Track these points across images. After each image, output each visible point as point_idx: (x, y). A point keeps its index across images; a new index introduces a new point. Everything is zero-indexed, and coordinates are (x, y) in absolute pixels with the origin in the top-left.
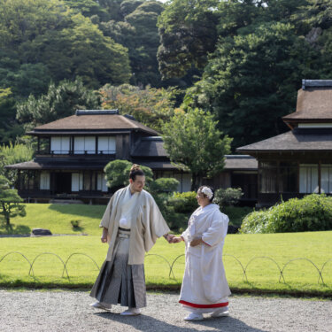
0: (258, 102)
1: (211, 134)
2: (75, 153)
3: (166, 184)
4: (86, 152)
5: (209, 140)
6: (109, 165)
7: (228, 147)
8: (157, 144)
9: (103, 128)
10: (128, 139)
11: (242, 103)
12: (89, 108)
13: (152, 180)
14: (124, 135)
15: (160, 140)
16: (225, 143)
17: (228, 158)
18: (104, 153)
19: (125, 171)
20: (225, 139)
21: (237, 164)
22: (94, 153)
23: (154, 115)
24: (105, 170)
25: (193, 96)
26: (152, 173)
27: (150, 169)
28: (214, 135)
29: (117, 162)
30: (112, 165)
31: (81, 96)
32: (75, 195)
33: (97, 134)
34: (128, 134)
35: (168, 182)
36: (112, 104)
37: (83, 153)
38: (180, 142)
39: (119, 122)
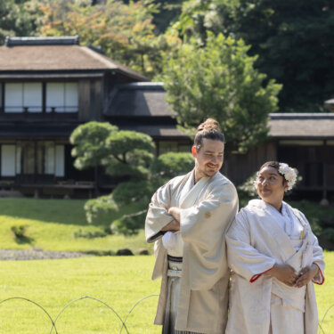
0: (310, 26)
1: (248, 79)
2: (7, 110)
3: (179, 164)
4: (26, 108)
5: (246, 88)
6: (78, 131)
7: (274, 100)
8: (147, 95)
9: (56, 67)
10: (99, 87)
11: (284, 27)
12: (20, 33)
13: (151, 155)
14: (92, 80)
15: (160, 89)
16: (269, 94)
17: (274, 118)
18: (57, 110)
19: (108, 141)
20: (269, 87)
21: (286, 129)
22: (40, 110)
23: (135, 47)
24: (72, 140)
25: (195, 15)
26: (153, 144)
27: (149, 138)
28: (254, 80)
29: (93, 125)
30: (85, 132)
31: (7, 13)
32: (8, 183)
33: (44, 79)
34: (99, 78)
35: (182, 159)
36: (60, 28)
37: (21, 110)
38: (197, 93)
39: (82, 58)
